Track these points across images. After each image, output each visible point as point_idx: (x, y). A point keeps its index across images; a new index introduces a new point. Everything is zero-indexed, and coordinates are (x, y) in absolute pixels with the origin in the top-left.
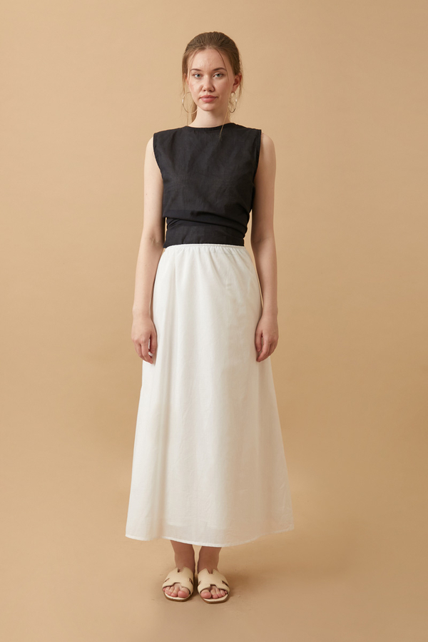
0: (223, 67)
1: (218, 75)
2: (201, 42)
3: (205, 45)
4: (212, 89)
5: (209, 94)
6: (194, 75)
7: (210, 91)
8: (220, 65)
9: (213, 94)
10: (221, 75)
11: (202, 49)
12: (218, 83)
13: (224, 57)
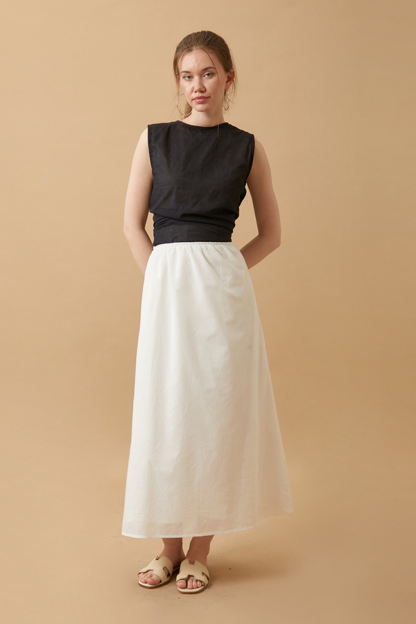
0: (212, 66)
1: (208, 74)
2: (187, 44)
3: (192, 46)
4: (203, 90)
5: (200, 95)
6: (184, 77)
7: (202, 92)
8: (209, 64)
9: (204, 95)
10: (211, 75)
11: (190, 50)
12: (209, 83)
13: (212, 56)
